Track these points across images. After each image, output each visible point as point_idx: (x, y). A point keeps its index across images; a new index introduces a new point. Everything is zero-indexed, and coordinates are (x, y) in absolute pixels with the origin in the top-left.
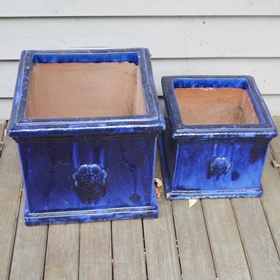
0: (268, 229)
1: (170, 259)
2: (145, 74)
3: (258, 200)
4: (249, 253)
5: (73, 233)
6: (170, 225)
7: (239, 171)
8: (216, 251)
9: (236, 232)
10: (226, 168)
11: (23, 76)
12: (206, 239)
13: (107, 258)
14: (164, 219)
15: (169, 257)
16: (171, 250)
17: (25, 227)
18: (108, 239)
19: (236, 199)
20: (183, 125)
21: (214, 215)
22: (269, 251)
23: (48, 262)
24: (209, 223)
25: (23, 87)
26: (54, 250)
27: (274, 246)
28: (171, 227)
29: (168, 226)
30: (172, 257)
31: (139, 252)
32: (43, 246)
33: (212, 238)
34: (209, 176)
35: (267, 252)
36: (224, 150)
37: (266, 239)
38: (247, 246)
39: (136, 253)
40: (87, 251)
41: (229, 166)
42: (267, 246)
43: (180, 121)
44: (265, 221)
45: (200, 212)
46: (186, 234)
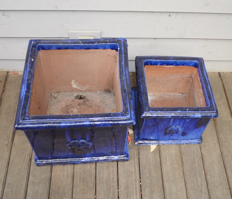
0: (203, 171)
1: (135, 196)
2: (122, 68)
3: (198, 146)
4: (189, 191)
5: (69, 172)
6: (136, 167)
7: (187, 132)
8: (167, 190)
9: (182, 173)
10: (178, 131)
11: (28, 69)
12: (161, 179)
13: (92, 194)
14: (133, 162)
15: (135, 194)
16: (136, 188)
17: (36, 167)
18: (93, 178)
19: (183, 146)
20: (149, 107)
21: (168, 159)
22: (203, 189)
23: (51, 197)
24: (164, 166)
25: (28, 80)
26: (56, 187)
27: (206, 185)
28: (137, 169)
29: (135, 168)
30: (136, 195)
31: (114, 190)
32: (48, 183)
33: (165, 179)
34: (166, 134)
35: (202, 190)
36: (178, 122)
37: (201, 179)
38: (188, 185)
39: (112, 191)
40: (79, 189)
41: (180, 130)
42: (202, 185)
43: (147, 103)
44: (202, 165)
45: (157, 156)
46: (147, 175)
